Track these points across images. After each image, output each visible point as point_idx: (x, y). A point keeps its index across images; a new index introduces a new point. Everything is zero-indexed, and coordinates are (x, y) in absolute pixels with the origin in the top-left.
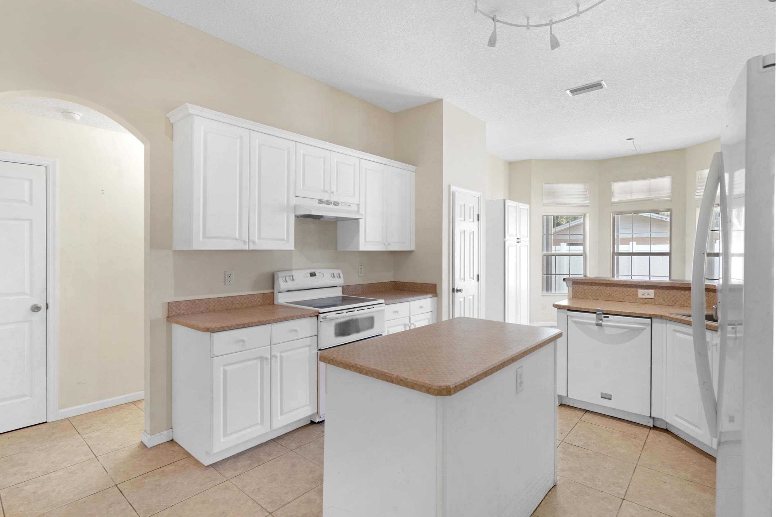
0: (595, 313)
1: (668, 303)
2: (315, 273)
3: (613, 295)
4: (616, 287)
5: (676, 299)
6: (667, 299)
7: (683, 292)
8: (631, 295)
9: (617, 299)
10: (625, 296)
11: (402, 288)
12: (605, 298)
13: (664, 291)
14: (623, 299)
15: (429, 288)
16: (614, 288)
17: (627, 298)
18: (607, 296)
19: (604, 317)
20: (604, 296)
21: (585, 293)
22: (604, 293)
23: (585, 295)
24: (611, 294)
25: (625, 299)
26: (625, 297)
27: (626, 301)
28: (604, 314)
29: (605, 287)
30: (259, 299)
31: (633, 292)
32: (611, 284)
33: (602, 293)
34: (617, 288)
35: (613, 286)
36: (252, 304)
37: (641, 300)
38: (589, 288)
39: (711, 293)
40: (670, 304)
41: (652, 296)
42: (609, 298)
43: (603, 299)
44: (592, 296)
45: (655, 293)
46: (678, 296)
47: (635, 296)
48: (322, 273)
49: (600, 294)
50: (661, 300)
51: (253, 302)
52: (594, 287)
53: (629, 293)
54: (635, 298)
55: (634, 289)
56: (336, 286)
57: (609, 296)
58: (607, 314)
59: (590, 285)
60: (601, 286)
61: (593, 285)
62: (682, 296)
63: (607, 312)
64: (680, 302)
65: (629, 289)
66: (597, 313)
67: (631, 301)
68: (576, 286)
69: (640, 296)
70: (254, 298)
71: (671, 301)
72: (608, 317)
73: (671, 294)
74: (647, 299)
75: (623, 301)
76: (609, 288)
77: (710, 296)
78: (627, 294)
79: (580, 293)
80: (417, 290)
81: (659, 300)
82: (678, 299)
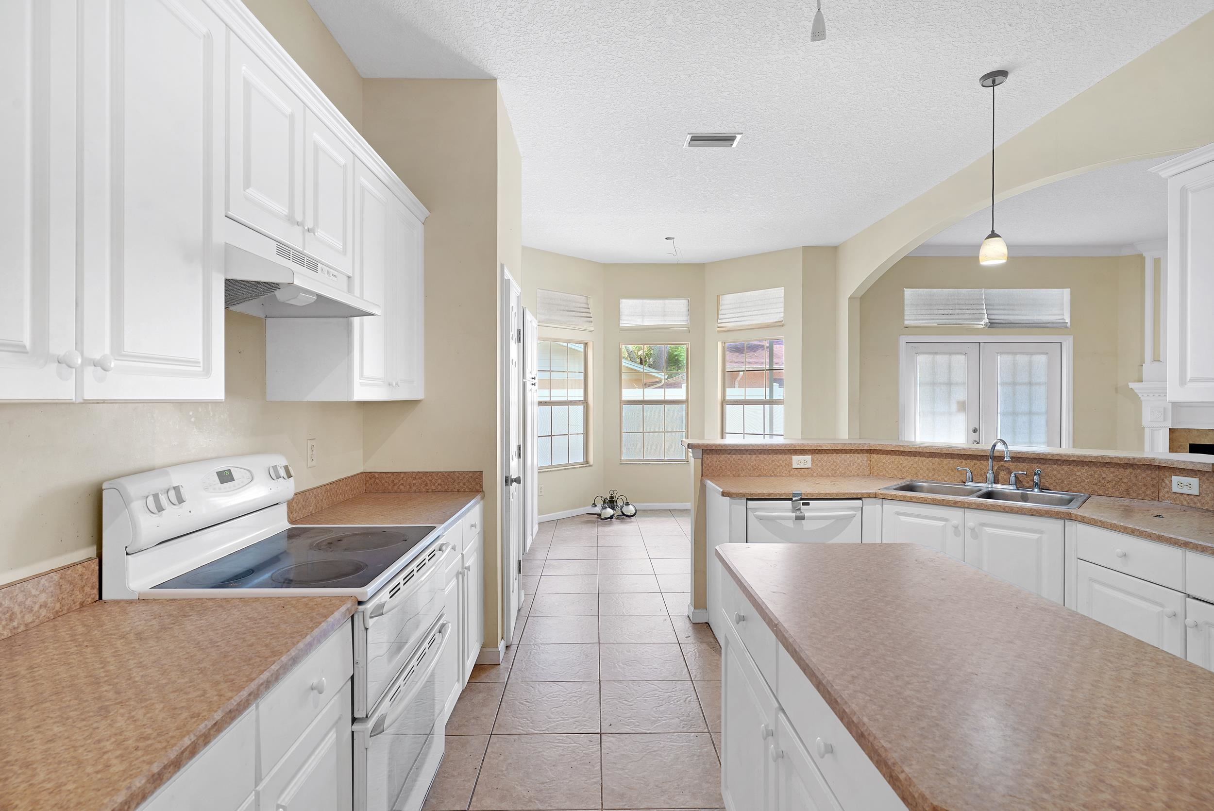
0: (791, 499)
1: (827, 472)
2: (229, 470)
3: (760, 468)
4: (765, 454)
5: (836, 466)
6: (826, 468)
7: (843, 456)
8: (783, 465)
9: (765, 473)
10: (775, 467)
11: (390, 487)
12: (749, 472)
13: (822, 456)
14: (773, 473)
15: (465, 481)
16: (762, 457)
17: (779, 470)
18: (752, 469)
19: (804, 504)
20: (748, 469)
21: (721, 467)
22: (749, 465)
23: (721, 471)
24: (757, 465)
25: (775, 472)
26: (775, 469)
27: (778, 475)
28: (801, 499)
29: (749, 456)
30: (43, 598)
31: (786, 460)
32: (758, 450)
33: (745, 465)
34: (765, 456)
35: (760, 453)
36: (15, 624)
37: (796, 472)
38: (726, 459)
39: (874, 455)
40: (830, 474)
41: (809, 465)
42: (755, 472)
43: (746, 475)
44: (731, 472)
45: (813, 460)
46: (838, 462)
47: (789, 466)
48: (246, 468)
49: (742, 468)
50: (819, 470)
51: (19, 616)
52: (734, 456)
53: (780, 462)
54: (788, 469)
55: (786, 456)
56: (277, 504)
57: (754, 469)
58: (806, 500)
59: (729, 454)
60: (744, 454)
61: (732, 453)
62: (843, 462)
63: (807, 496)
64: (841, 470)
65: (780, 456)
66: (794, 499)
67: (784, 475)
68: (708, 456)
69: (795, 466)
70: (21, 598)
71: (830, 469)
72: (808, 504)
73: (831, 460)
74: (803, 469)
75: (773, 475)
76: (754, 457)
77: (873, 460)
78: (779, 465)
79: (713, 468)
80: (433, 487)
81: (817, 469)
82: (838, 467)
